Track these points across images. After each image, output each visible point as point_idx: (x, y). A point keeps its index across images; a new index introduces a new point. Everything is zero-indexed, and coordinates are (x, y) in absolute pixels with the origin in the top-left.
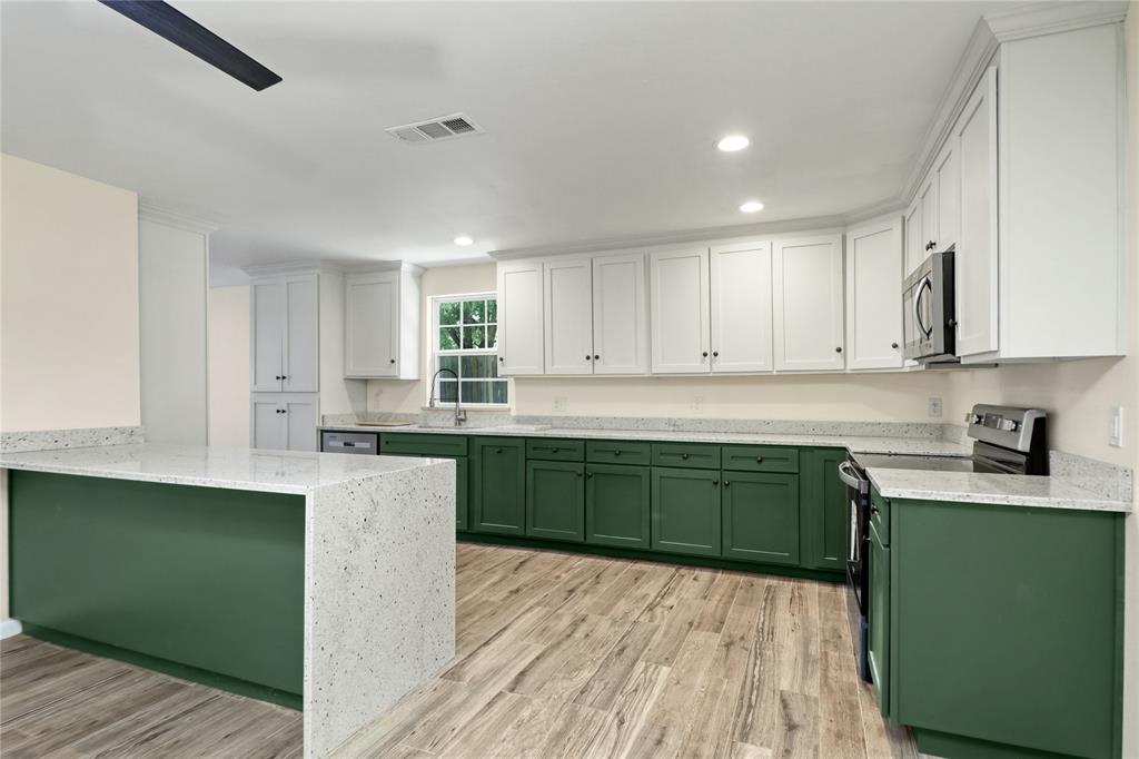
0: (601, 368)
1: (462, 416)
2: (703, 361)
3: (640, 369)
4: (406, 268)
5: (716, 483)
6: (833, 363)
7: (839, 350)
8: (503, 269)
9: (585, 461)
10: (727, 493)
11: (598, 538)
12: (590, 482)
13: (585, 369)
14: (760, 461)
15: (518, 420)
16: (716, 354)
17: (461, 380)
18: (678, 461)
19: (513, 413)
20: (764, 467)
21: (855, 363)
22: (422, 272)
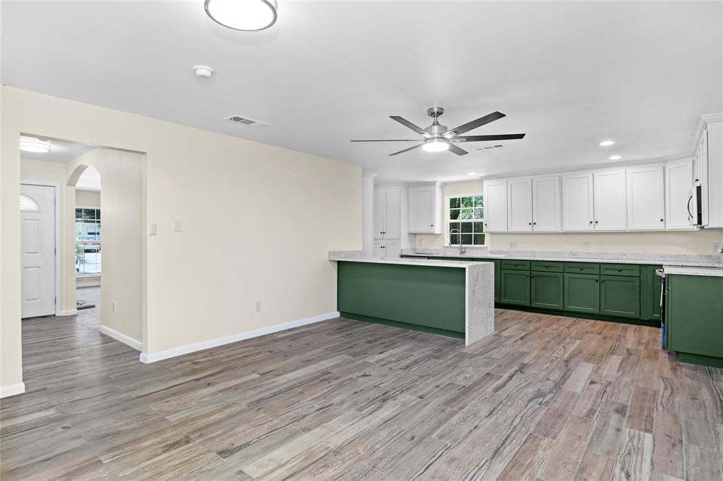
0: (536, 229)
1: (464, 251)
2: (590, 226)
3: (559, 230)
4: (438, 184)
5: (597, 281)
6: (659, 226)
7: (662, 220)
8: (486, 184)
9: (530, 270)
10: (603, 285)
11: (536, 304)
12: (533, 280)
13: (529, 229)
14: (620, 271)
15: (492, 253)
16: (597, 222)
17: (460, 234)
18: (578, 270)
19: (489, 249)
20: (622, 273)
21: (670, 226)
22: (444, 185)
